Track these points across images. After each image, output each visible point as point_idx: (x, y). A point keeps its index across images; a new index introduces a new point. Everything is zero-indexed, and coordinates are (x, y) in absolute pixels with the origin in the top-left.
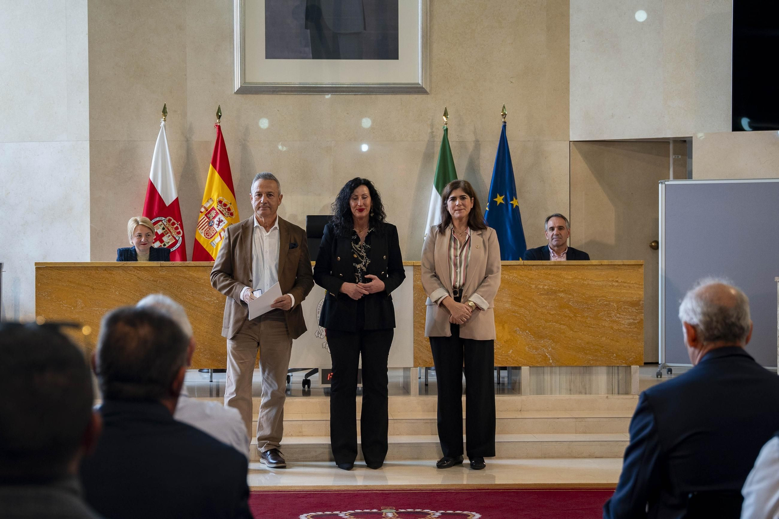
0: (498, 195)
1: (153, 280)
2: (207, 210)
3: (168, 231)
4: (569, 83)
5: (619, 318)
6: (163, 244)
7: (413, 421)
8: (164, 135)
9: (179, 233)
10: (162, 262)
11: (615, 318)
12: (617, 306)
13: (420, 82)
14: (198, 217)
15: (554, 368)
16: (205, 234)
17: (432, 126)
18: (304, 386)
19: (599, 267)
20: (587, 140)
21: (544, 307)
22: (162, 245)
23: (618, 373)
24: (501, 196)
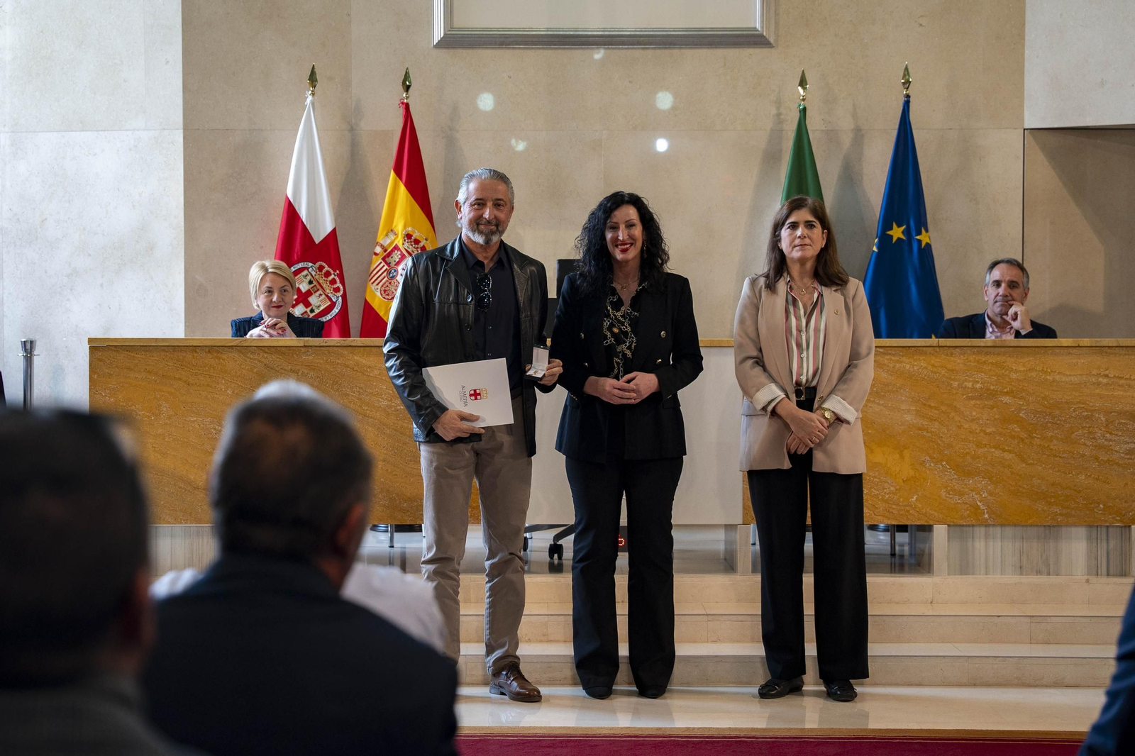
0: (894, 225)
1: (291, 370)
2: (385, 251)
3: (319, 287)
4: (1024, 24)
5: (1110, 440)
6: (310, 308)
7: (740, 618)
8: (311, 122)
9: (337, 290)
10: (306, 339)
11: (1101, 441)
12: (1107, 420)
13: (758, 26)
14: (370, 263)
15: (991, 529)
16: (383, 292)
17: (778, 103)
18: (551, 556)
19: (1074, 351)
20: (1056, 126)
21: (973, 420)
22: (308, 310)
23: (1108, 540)
24: (899, 226)
